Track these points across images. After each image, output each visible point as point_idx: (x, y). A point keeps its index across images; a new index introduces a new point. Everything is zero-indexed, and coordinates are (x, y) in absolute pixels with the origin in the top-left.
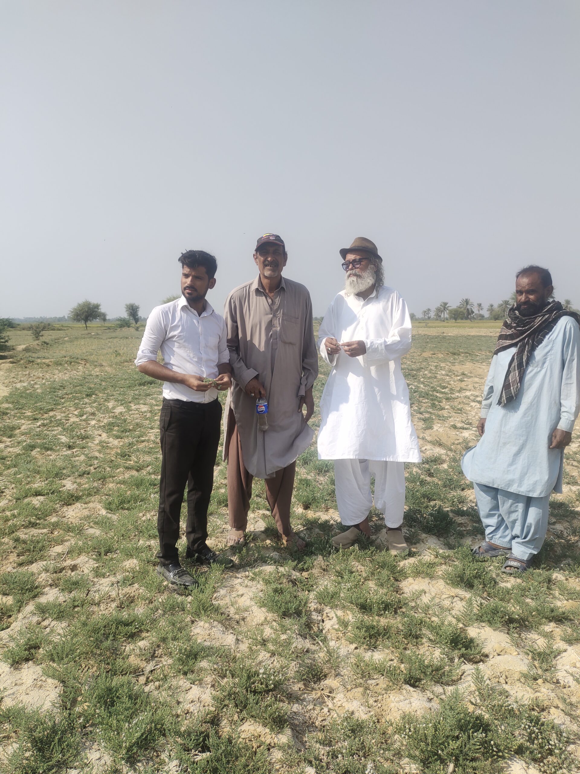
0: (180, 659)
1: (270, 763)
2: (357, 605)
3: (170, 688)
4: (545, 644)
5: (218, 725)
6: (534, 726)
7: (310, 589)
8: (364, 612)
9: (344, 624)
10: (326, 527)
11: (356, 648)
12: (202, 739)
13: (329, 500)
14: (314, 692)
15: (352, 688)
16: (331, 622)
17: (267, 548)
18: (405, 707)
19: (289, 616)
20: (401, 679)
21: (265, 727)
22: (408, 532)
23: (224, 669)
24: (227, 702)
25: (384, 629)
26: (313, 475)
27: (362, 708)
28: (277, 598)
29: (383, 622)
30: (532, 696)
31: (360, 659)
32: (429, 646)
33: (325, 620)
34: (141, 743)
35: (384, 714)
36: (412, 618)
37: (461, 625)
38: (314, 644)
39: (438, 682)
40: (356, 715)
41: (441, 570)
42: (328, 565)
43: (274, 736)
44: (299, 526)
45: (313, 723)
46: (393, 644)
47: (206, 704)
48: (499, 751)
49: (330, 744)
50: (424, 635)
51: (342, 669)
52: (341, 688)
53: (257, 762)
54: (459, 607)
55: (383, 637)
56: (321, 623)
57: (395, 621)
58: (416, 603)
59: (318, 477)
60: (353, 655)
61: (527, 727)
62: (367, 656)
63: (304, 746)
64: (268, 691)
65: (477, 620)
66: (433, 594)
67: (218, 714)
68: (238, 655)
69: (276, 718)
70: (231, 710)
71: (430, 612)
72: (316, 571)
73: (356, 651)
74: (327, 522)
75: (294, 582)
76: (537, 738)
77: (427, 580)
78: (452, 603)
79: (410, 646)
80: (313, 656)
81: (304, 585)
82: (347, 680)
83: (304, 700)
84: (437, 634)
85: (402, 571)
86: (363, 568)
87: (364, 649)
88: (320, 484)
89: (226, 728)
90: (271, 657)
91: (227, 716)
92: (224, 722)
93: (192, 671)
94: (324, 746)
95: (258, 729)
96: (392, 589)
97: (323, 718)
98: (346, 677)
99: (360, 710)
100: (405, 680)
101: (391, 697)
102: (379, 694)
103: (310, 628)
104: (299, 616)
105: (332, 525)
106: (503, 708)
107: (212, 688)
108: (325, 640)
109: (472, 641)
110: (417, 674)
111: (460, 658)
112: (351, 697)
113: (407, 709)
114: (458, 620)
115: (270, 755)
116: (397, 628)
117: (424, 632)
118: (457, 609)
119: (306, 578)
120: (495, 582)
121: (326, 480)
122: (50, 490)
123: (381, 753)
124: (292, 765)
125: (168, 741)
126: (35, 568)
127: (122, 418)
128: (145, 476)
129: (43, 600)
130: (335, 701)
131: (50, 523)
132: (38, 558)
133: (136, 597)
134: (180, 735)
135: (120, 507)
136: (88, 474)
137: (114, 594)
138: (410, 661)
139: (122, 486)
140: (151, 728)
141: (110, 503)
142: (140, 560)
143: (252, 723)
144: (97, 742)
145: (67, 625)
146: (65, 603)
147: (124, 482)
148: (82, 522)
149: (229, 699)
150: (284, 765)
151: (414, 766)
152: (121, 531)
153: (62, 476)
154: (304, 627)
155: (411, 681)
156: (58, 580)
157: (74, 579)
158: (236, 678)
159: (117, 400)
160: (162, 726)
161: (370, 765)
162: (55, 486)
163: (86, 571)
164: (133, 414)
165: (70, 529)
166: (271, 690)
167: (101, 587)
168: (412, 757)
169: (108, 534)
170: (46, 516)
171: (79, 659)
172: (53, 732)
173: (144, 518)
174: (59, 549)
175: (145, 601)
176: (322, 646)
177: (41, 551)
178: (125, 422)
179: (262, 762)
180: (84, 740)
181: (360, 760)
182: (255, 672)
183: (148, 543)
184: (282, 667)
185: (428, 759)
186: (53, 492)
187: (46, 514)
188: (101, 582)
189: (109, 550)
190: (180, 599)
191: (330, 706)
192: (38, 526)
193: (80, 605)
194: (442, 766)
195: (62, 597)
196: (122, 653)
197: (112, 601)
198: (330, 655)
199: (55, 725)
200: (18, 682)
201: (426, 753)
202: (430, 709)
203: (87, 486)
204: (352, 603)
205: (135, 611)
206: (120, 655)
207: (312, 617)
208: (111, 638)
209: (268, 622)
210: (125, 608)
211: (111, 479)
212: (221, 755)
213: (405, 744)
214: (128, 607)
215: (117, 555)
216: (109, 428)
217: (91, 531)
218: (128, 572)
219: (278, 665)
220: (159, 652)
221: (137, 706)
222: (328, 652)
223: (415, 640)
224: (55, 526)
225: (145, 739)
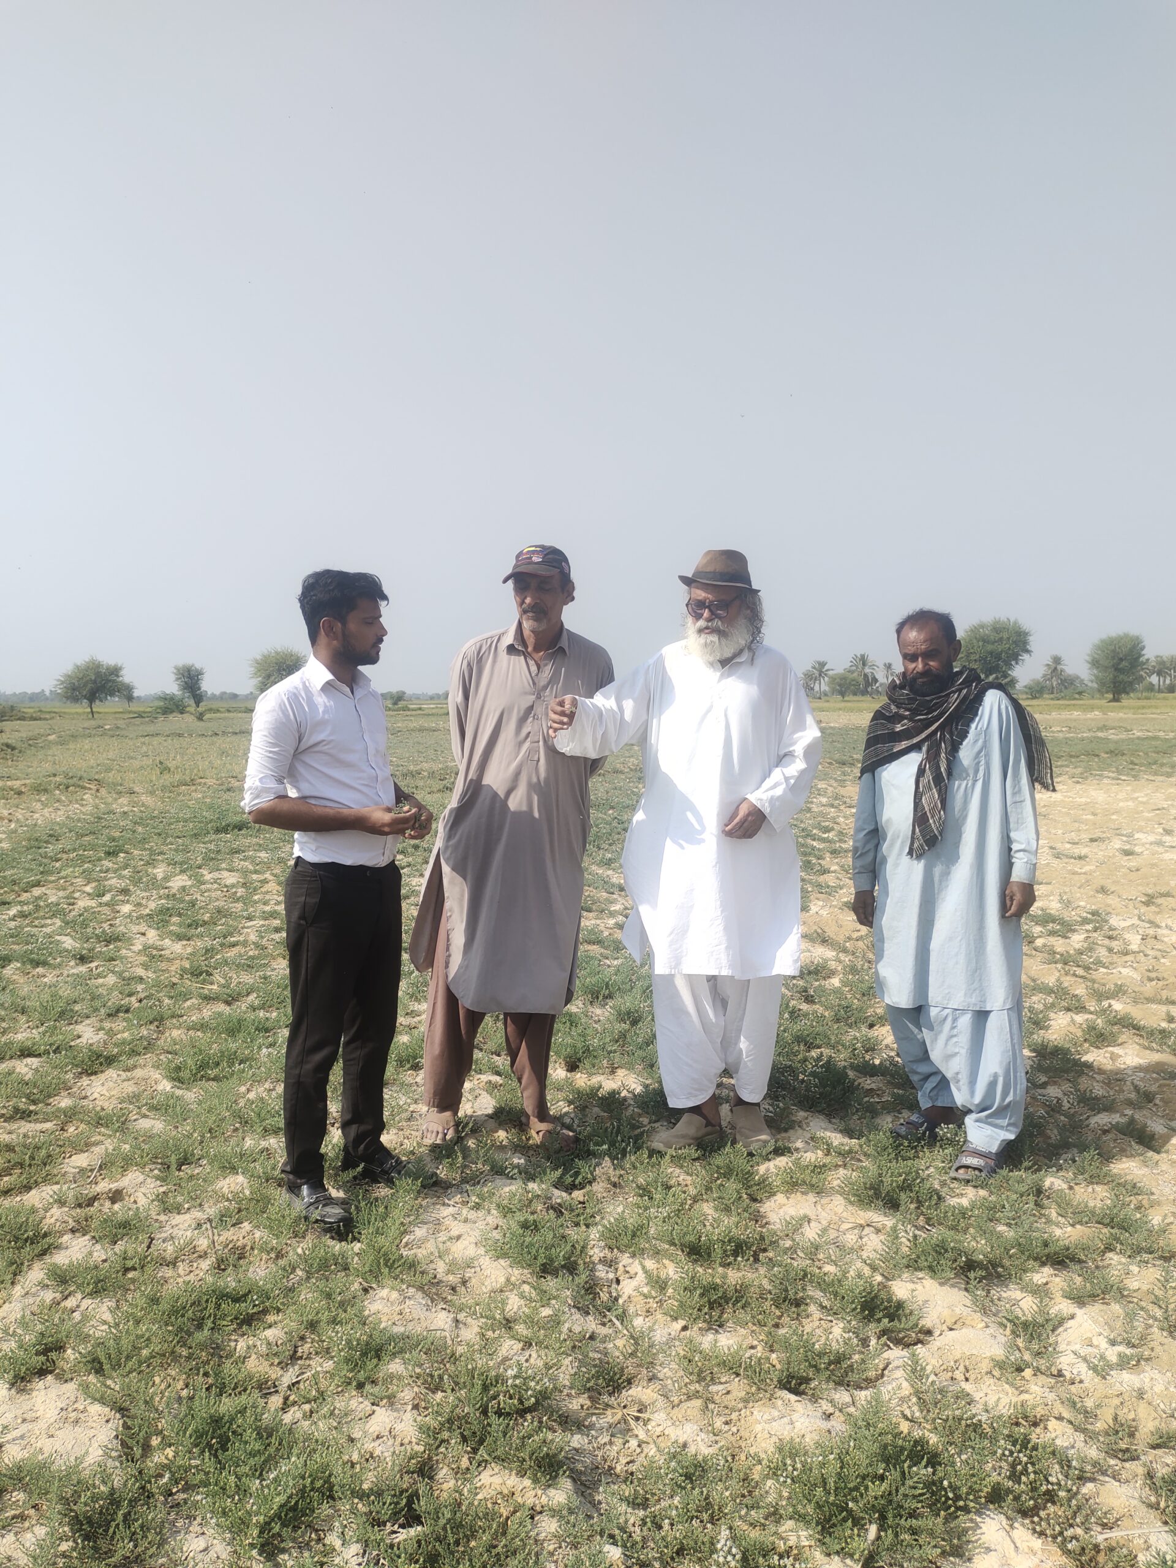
0: (347, 1361)
1: (536, 1541)
2: (683, 1246)
3: (332, 1414)
4: (1035, 1307)
5: (431, 1478)
7: (590, 1221)
8: (696, 1261)
9: (660, 1284)
10: (612, 1102)
11: (685, 1328)
12: (405, 1501)
13: (615, 1052)
14: (609, 1412)
15: (681, 1402)
16: (634, 1283)
17: (502, 1148)
18: (782, 1430)
19: (555, 1273)
20: (771, 1380)
21: (522, 1476)
22: (771, 1109)
23: (436, 1373)
24: (445, 1435)
25: (736, 1291)
26: (581, 1006)
27: (703, 1435)
28: (528, 1239)
29: (733, 1277)
30: (1014, 1399)
31: (693, 1348)
32: (821, 1319)
33: (621, 1278)
34: (286, 1516)
35: (743, 1445)
36: (787, 1269)
37: (879, 1278)
38: (604, 1324)
39: (841, 1383)
40: (692, 1449)
41: (837, 1178)
42: (621, 1176)
43: (540, 1492)
44: (561, 1103)
45: (611, 1468)
46: (753, 1317)
47: (406, 1441)
49: (644, 1505)
50: (811, 1298)
51: (658, 1368)
52: (661, 1402)
53: (513, 1539)
54: (874, 1244)
55: (734, 1305)
56: (614, 1286)
57: (754, 1275)
58: (794, 1240)
59: (591, 1009)
60: (680, 1340)
61: (1007, 1453)
62: (707, 1341)
63: (598, 1510)
64: (523, 1412)
65: (908, 1266)
66: (825, 1223)
67: (430, 1458)
68: (460, 1350)
69: (543, 1458)
70: (456, 1451)
71: (821, 1256)
72: (598, 1188)
73: (683, 1333)
74: (613, 1094)
75: (558, 1210)
76: (1025, 1471)
77: (811, 1197)
78: (861, 1238)
79: (785, 1319)
80: (602, 1346)
81: (578, 1215)
82: (670, 1387)
83: (591, 1427)
84: (836, 1294)
85: (764, 1181)
86: (689, 1178)
87: (700, 1329)
88: (596, 1022)
89: (446, 1482)
90: (523, 1349)
91: (447, 1461)
92: (443, 1472)
93: (373, 1382)
94: (634, 1509)
95: (508, 1482)
96: (746, 1215)
97: (629, 1459)
98: (669, 1381)
99: (699, 1439)
100: (780, 1381)
101: (755, 1413)
102: (733, 1410)
103: (596, 1295)
104: (571, 1273)
105: (625, 1099)
106: (963, 1422)
107: (414, 1412)
108: (622, 1317)
109: (900, 1305)
110: (803, 1370)
111: (879, 1338)
112: (680, 1416)
113: (786, 1433)
114: (874, 1268)
115: (534, 1526)
116: (760, 1286)
117: (810, 1293)
118: (870, 1249)
119: (580, 1203)
120: (940, 1198)
121: (607, 1014)
122: (51, 1045)
123: (743, 1513)
124: (578, 1543)
125: (339, 1510)
126: (35, 1198)
127: (187, 898)
128: (245, 1013)
129: (60, 1259)
130: (649, 1427)
131: (59, 1110)
132: (40, 1180)
133: (248, 1248)
134: (362, 1495)
135: (199, 1075)
136: (127, 1011)
137: (203, 1243)
138: (787, 1346)
139: (199, 1033)
140: (305, 1486)
141: (178, 1069)
142: (252, 1176)
143: (496, 1470)
144: (199, 1519)
145: (114, 1305)
146: (106, 1264)
147: (202, 1026)
148: (124, 1105)
149: (450, 1429)
150: (563, 1544)
151: (805, 1533)
152: (206, 1122)
153: (72, 1017)
154: (583, 1292)
155: (790, 1383)
156: (87, 1220)
157: (120, 1217)
158: (460, 1389)
159: (172, 863)
160: (325, 1482)
161: (725, 1533)
162: (61, 1037)
163: (142, 1201)
164: (209, 890)
165: (100, 1121)
166: (529, 1410)
167: (175, 1231)
168: (800, 1517)
169: (180, 1129)
170: (49, 1097)
171: (148, 1366)
172: (111, 1504)
173: (252, 1096)
174: (81, 1160)
175: (268, 1253)
176: (620, 1327)
177: (45, 1165)
178: (194, 906)
179: (522, 1540)
180: (172, 1516)
181: (705, 1528)
182: (497, 1378)
183: (263, 1144)
184: (548, 1367)
185: (830, 1520)
186: (58, 1048)
187: (48, 1093)
188: (174, 1222)
189: (186, 1159)
190: (337, 1248)
191: (641, 1437)
192: (33, 1117)
193: (137, 1266)
194: (856, 1531)
195: (99, 1253)
196: (230, 1355)
197: (200, 1257)
198: (637, 1343)
199: (113, 1491)
200: (28, 1416)
201: (826, 1509)
202: (829, 1431)
203: (126, 1035)
204: (672, 1243)
205: (250, 1275)
206: (227, 1358)
207: (597, 1274)
208: (210, 1324)
209: (514, 1285)
210: (230, 1270)
211: (174, 1021)
212: (444, 1528)
213: (786, 1494)
214: (235, 1266)
215: (202, 1169)
216: (160, 919)
217: (144, 1124)
218: (228, 1200)
219: (540, 1363)
220: (305, 1348)
221: (272, 1450)
222: (632, 1337)
223: (794, 1309)
224: (70, 1115)
225: (294, 1509)
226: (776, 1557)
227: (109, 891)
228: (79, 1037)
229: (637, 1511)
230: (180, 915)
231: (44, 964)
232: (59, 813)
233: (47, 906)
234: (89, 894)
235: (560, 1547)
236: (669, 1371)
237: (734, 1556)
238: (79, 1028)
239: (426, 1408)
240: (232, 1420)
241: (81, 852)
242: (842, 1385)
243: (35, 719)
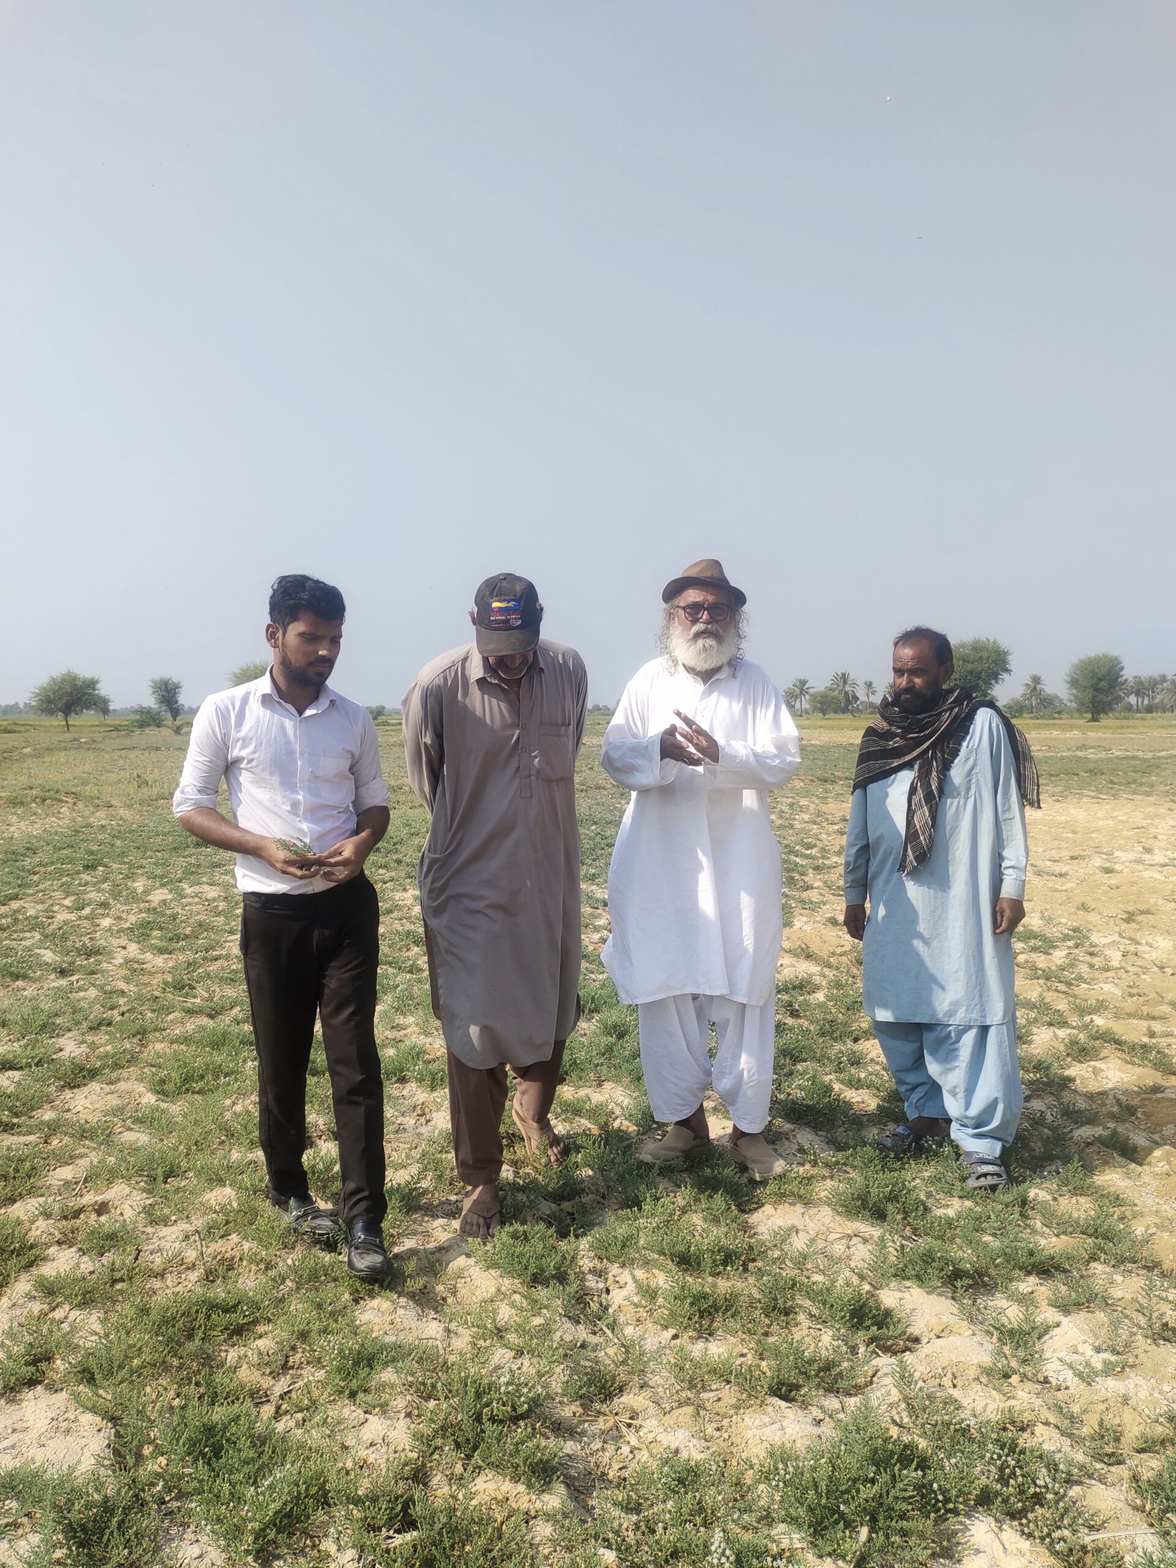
0: (339, 1370)
1: (531, 1544)
2: (672, 1256)
3: (325, 1422)
4: (1021, 1315)
5: (425, 1485)
6: (1008, 1455)
7: (580, 1232)
8: (685, 1270)
9: (651, 1294)
10: (600, 1114)
11: (675, 1337)
12: (400, 1506)
14: (601, 1419)
15: (672, 1409)
16: (624, 1293)
18: (774, 1436)
19: (545, 1283)
20: (762, 1387)
21: (516, 1482)
23: (429, 1382)
24: (439, 1442)
25: (726, 1299)
27: (695, 1441)
28: (518, 1250)
29: (723, 1286)
30: (1002, 1405)
31: (684, 1356)
32: (810, 1328)
33: (611, 1288)
34: (281, 1522)
35: (735, 1451)
36: (776, 1278)
37: (867, 1287)
38: (595, 1333)
39: (832, 1389)
40: (684, 1455)
41: (825, 1188)
42: (610, 1187)
43: (534, 1497)
45: (603, 1474)
46: (743, 1326)
47: (400, 1448)
48: (947, 1500)
49: (637, 1509)
50: (800, 1307)
51: (649, 1376)
52: (652, 1409)
53: (508, 1543)
54: (862, 1254)
55: (724, 1314)
56: (604, 1295)
57: (745, 1284)
58: (781, 1250)
60: (670, 1348)
61: (995, 1456)
62: (697, 1349)
63: (592, 1515)
64: (515, 1419)
65: (896, 1275)
66: (813, 1233)
67: (424, 1465)
68: (452, 1359)
69: (536, 1464)
70: (450, 1458)
71: (809, 1266)
72: (587, 1199)
73: (674, 1342)
74: (602, 1105)
75: (547, 1221)
76: (1013, 1475)
77: (799, 1208)
78: (849, 1248)
79: (775, 1328)
80: (593, 1355)
81: (568, 1226)
82: (661, 1394)
83: (583, 1433)
84: (825, 1302)
86: (677, 1189)
87: (690, 1337)
88: (584, 1036)
89: (441, 1489)
90: (515, 1358)
91: (441, 1468)
92: (437, 1479)
93: (365, 1391)
94: (627, 1514)
95: (502, 1488)
96: (735, 1225)
97: (621, 1465)
98: (660, 1389)
99: (691, 1445)
100: (770, 1388)
101: (746, 1419)
102: (725, 1416)
103: (586, 1304)
104: (561, 1283)
105: (612, 1111)
106: (952, 1427)
107: (408, 1419)
108: (612, 1327)
109: (888, 1313)
110: (793, 1377)
111: (868, 1345)
112: (672, 1423)
113: (777, 1439)
114: (862, 1278)
115: (529, 1530)
116: (750, 1295)
117: (799, 1302)
118: (858, 1258)
119: (570, 1213)
120: (926, 1209)
122: (33, 1058)
123: (735, 1517)
124: (573, 1547)
125: (334, 1517)
126: (20, 1210)
127: (168, 912)
128: (229, 1026)
129: (47, 1270)
130: (641, 1434)
131: (42, 1122)
132: (24, 1192)
133: (237, 1259)
134: (357, 1501)
135: (184, 1088)
136: (109, 1024)
137: (191, 1255)
138: (777, 1354)
139: (183, 1047)
140: (299, 1493)
141: (162, 1082)
142: (240, 1188)
143: (490, 1476)
144: (192, 1527)
145: (102, 1316)
146: (94, 1276)
147: (186, 1040)
148: (108, 1118)
149: (443, 1437)
150: (558, 1548)
151: (797, 1536)
152: (192, 1135)
153: (54, 1031)
154: (573, 1302)
155: (780, 1390)
156: (73, 1232)
157: (107, 1229)
158: (453, 1397)
159: (152, 877)
160: (320, 1489)
161: (718, 1535)
162: (42, 1050)
163: (129, 1214)
164: (190, 904)
165: (85, 1133)
166: (522, 1417)
167: (163, 1243)
168: (793, 1520)
169: (165, 1142)
170: (32, 1109)
171: (139, 1376)
172: (105, 1511)
173: (238, 1108)
174: (65, 1173)
175: (258, 1264)
176: (611, 1335)
177: (30, 1177)
178: (175, 919)
179: (517, 1544)
180: (166, 1524)
181: (698, 1531)
182: (490, 1386)
183: (250, 1156)
184: (540, 1375)
185: (822, 1522)
186: (40, 1061)
187: (32, 1105)
188: (161, 1234)
189: (172, 1172)
190: (327, 1258)
191: (632, 1443)
192: (16, 1130)
193: (125, 1277)
194: (847, 1533)
195: (87, 1265)
196: (222, 1364)
197: (189, 1268)
198: (627, 1352)
199: (106, 1499)
200: (18, 1426)
201: (818, 1512)
202: (819, 1437)
203: (109, 1048)
204: (662, 1253)
205: (239, 1285)
206: (218, 1368)
207: (587, 1284)
208: (201, 1335)
209: (505, 1295)
210: (219, 1281)
211: (157, 1034)
212: (440, 1533)
213: (777, 1498)
214: (224, 1277)
215: (190, 1181)
216: (141, 932)
217: (129, 1137)
218: (215, 1212)
219: (533, 1371)
220: (296, 1358)
221: (265, 1458)
222: (623, 1345)
223: (783, 1318)
224: (53, 1128)
225: (289, 1515)
226: (769, 1559)
227: (89, 904)
228: (61, 1050)
229: (630, 1516)
230: (161, 929)
231: (25, 977)
232: (36, 826)
233: (26, 919)
234: (68, 908)
235: (555, 1551)
236: (661, 1378)
237: (728, 1558)
238: (61, 1042)
239: (419, 1416)
240: (225, 1428)
241: (59, 866)
242: (832, 1392)
243: (9, 732)
